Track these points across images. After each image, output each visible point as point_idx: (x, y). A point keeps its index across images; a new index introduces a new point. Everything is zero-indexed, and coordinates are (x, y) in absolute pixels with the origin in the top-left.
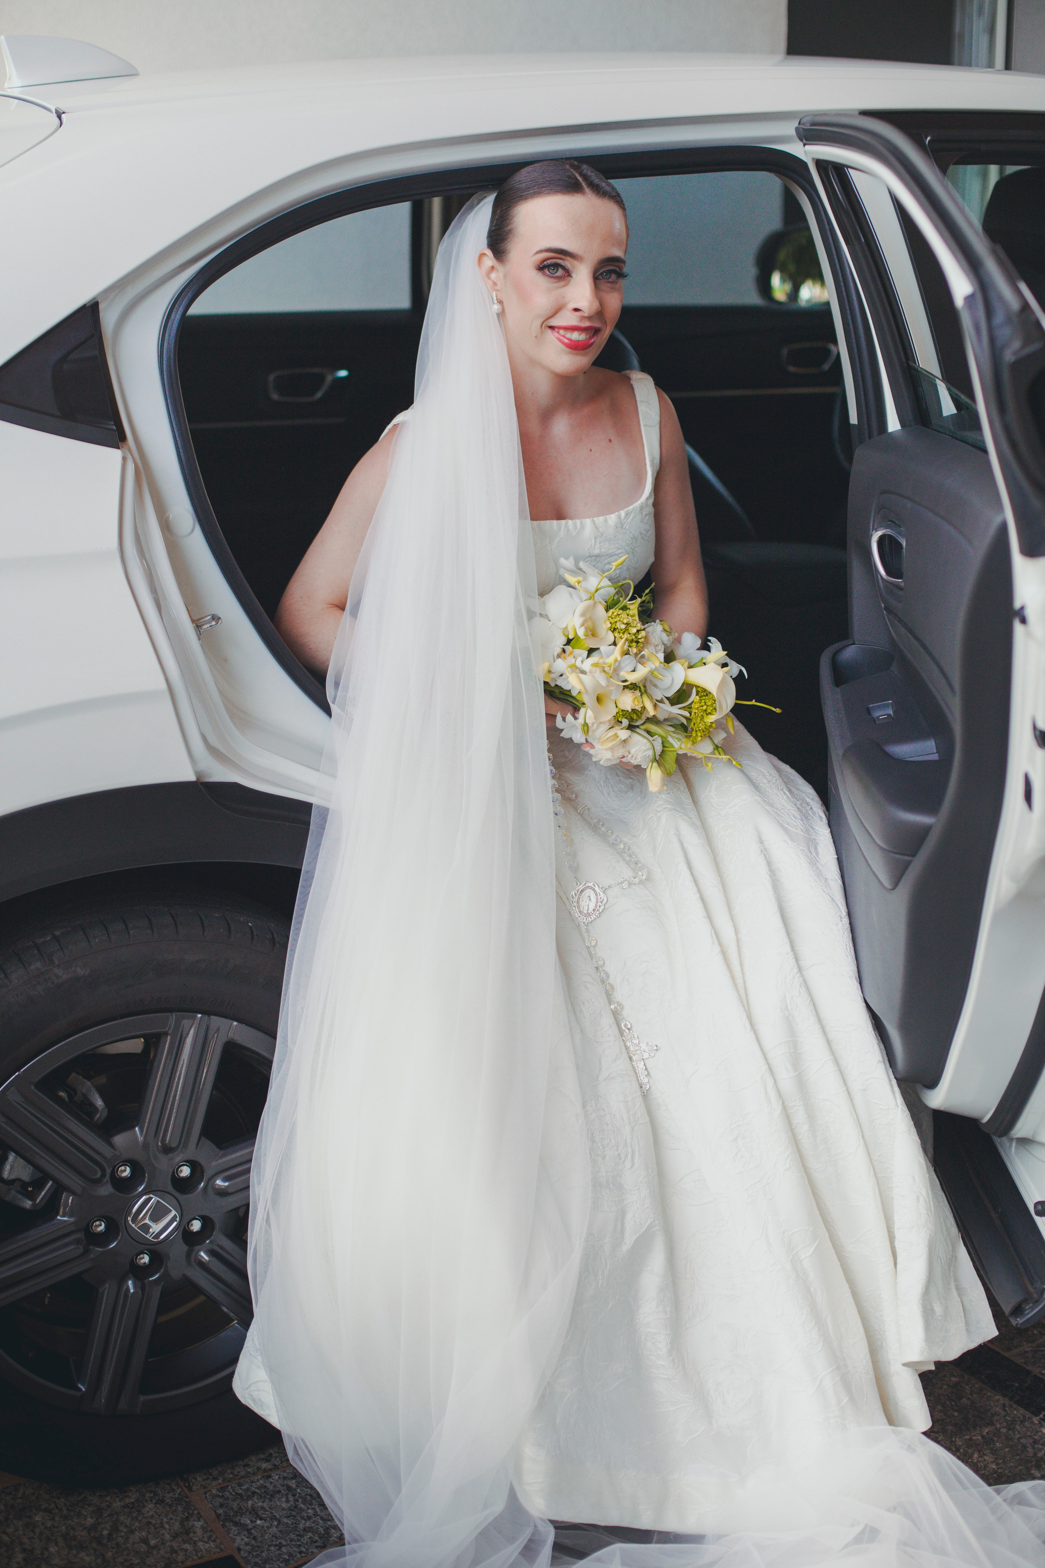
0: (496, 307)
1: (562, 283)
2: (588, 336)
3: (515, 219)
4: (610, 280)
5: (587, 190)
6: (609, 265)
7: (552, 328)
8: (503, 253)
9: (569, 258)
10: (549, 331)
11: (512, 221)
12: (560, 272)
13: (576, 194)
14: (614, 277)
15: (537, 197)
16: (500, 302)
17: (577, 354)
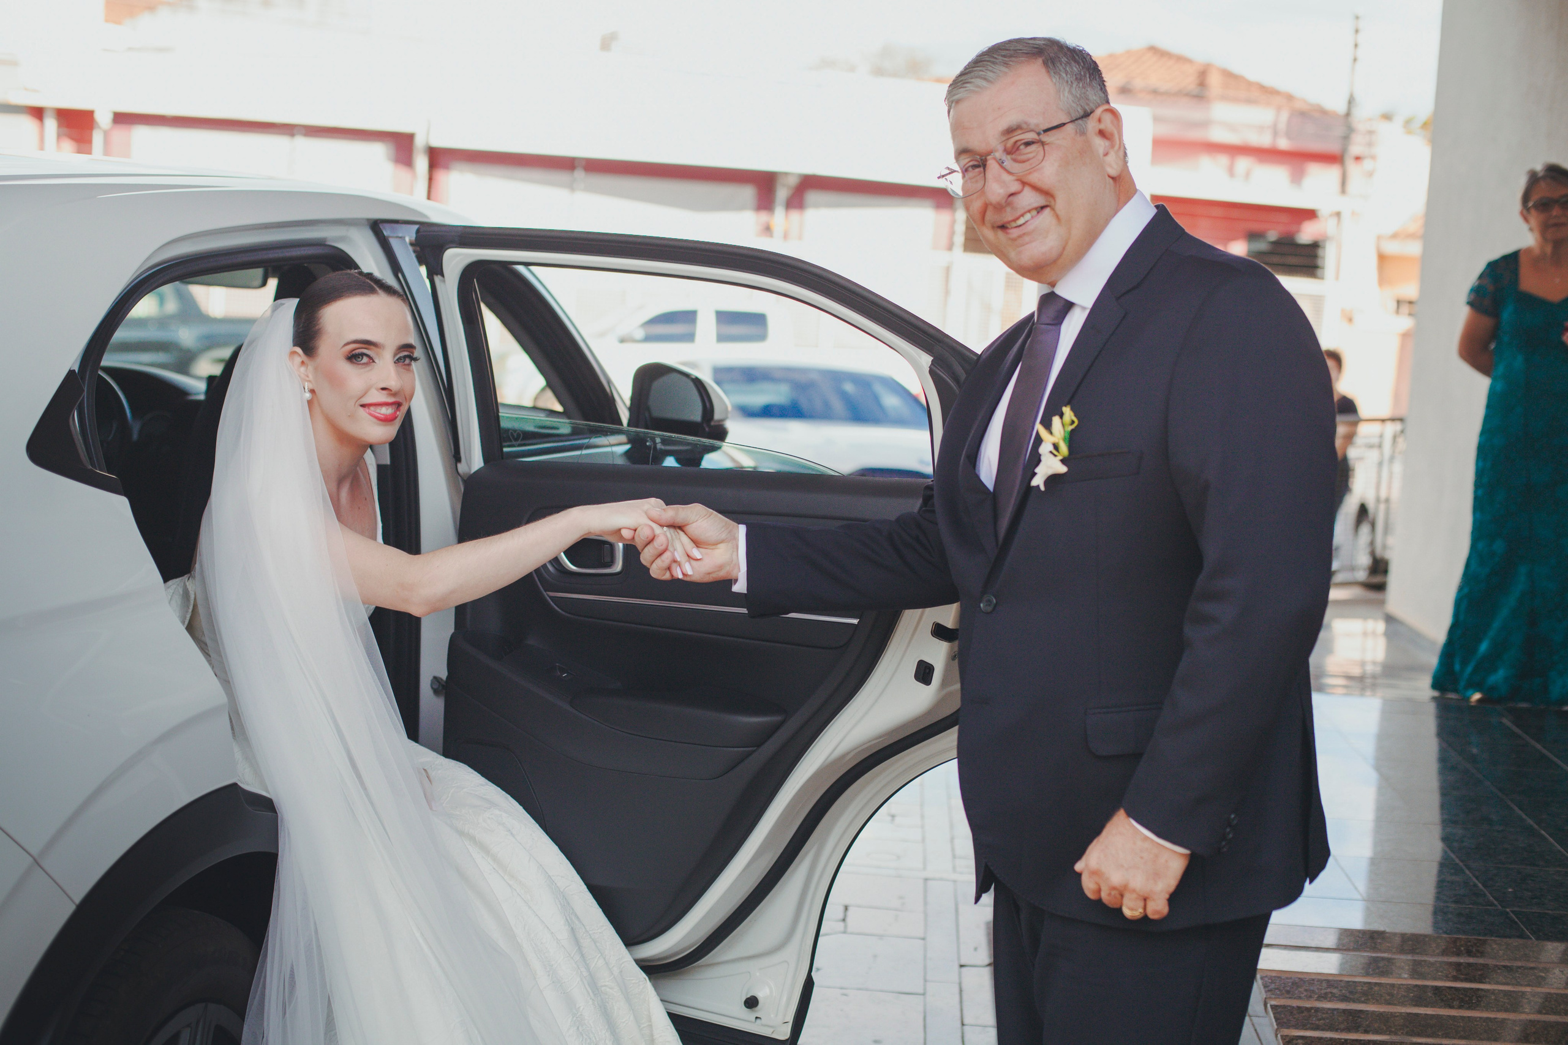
0: (308, 395)
1: (368, 369)
2: (393, 410)
3: (321, 320)
4: (405, 363)
5: (380, 291)
6: (404, 351)
7: (363, 406)
8: (313, 349)
9: (372, 347)
10: (361, 409)
11: (318, 323)
12: (365, 360)
13: (372, 295)
14: (407, 361)
15: (339, 300)
16: (312, 391)
17: (385, 425)
